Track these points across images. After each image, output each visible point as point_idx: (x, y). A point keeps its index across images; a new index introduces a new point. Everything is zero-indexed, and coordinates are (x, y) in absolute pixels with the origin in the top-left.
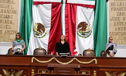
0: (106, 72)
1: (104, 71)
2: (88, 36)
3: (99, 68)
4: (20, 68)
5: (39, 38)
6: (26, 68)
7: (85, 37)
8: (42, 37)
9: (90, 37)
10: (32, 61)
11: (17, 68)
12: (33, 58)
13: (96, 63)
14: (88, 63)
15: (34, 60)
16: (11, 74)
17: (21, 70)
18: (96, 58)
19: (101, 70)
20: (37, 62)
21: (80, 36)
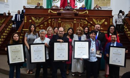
0: (93, 19)
1: (92, 18)
2: (82, 2)
3: (89, 16)
4: (42, 16)
5: (55, 2)
6: (45, 16)
7: (80, 2)
8: (57, 2)
9: (83, 2)
10: (49, 12)
11: (40, 16)
12: (50, 10)
13: (87, 13)
14: (82, 13)
15: (50, 11)
16: (36, 20)
17: (42, 17)
18: (88, 10)
19: (90, 17)
20: (52, 12)
21: (78, 2)
